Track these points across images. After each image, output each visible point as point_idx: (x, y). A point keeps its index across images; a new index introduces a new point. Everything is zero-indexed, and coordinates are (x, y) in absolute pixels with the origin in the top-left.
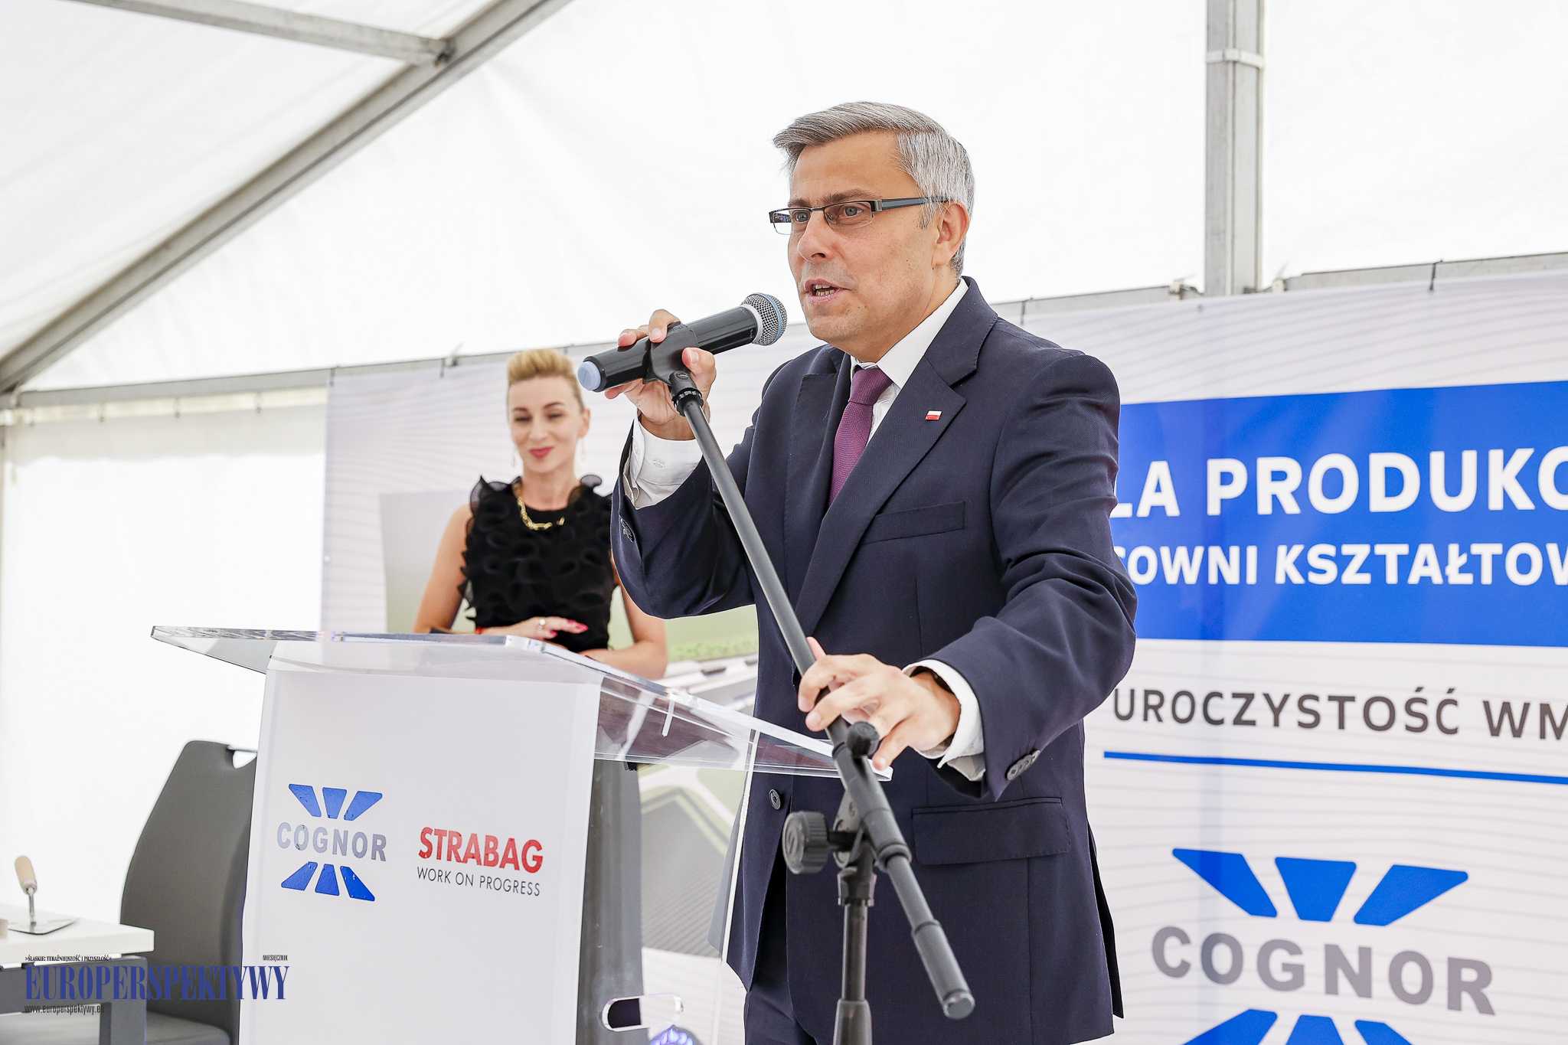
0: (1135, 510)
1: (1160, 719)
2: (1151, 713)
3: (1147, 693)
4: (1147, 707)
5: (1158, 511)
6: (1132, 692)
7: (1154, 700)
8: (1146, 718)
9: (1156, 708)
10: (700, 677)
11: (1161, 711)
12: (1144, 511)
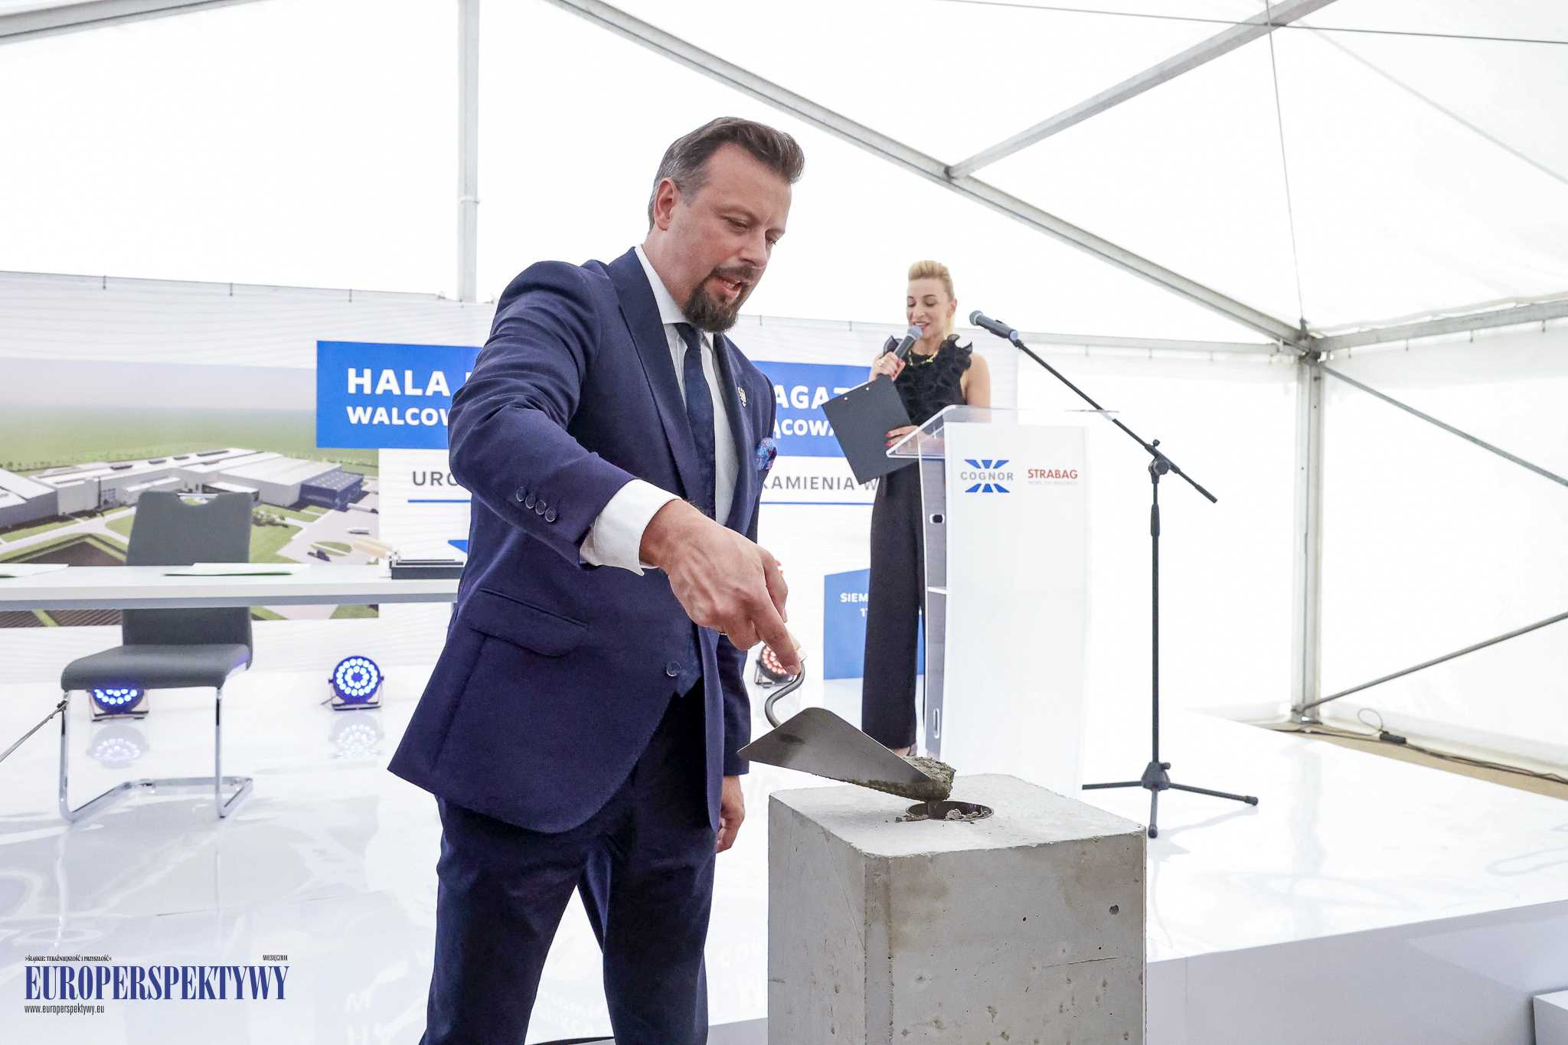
0: (424, 392)
1: (440, 484)
2: (435, 482)
3: (433, 473)
4: (433, 479)
5: (438, 394)
6: (424, 473)
7: (437, 476)
8: (432, 484)
9: (438, 480)
10: (111, 471)
11: (441, 481)
12: (429, 392)
